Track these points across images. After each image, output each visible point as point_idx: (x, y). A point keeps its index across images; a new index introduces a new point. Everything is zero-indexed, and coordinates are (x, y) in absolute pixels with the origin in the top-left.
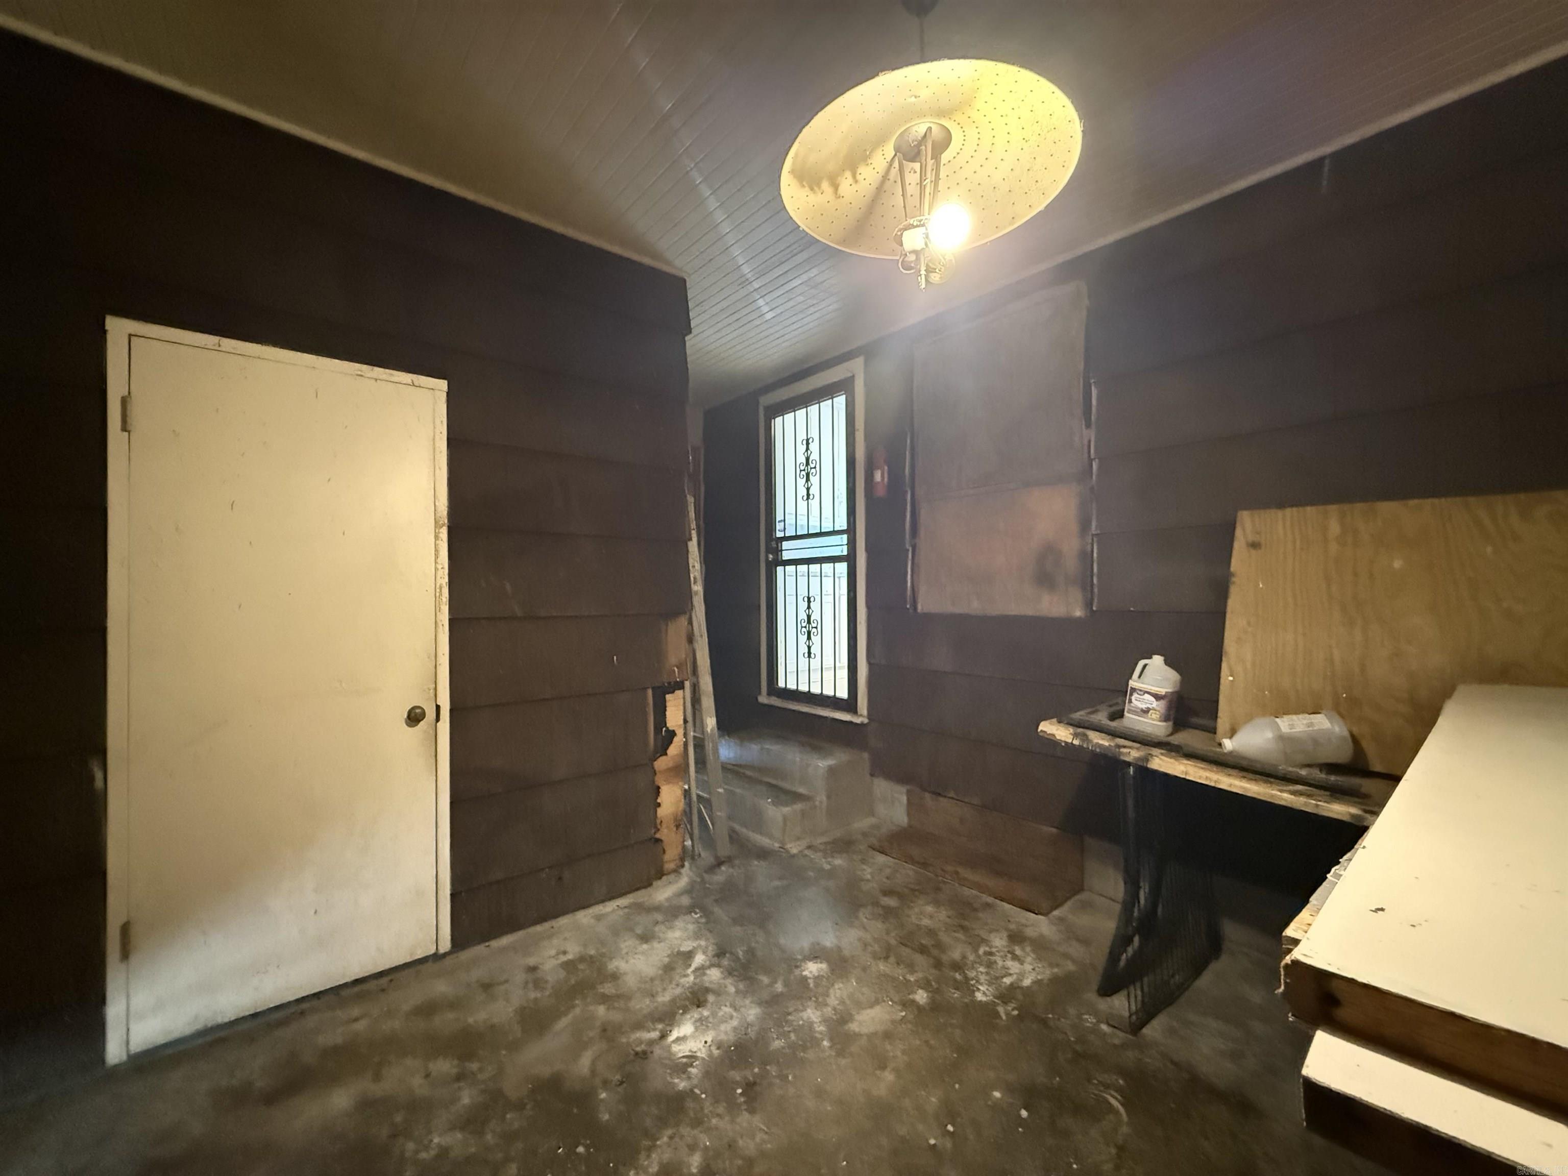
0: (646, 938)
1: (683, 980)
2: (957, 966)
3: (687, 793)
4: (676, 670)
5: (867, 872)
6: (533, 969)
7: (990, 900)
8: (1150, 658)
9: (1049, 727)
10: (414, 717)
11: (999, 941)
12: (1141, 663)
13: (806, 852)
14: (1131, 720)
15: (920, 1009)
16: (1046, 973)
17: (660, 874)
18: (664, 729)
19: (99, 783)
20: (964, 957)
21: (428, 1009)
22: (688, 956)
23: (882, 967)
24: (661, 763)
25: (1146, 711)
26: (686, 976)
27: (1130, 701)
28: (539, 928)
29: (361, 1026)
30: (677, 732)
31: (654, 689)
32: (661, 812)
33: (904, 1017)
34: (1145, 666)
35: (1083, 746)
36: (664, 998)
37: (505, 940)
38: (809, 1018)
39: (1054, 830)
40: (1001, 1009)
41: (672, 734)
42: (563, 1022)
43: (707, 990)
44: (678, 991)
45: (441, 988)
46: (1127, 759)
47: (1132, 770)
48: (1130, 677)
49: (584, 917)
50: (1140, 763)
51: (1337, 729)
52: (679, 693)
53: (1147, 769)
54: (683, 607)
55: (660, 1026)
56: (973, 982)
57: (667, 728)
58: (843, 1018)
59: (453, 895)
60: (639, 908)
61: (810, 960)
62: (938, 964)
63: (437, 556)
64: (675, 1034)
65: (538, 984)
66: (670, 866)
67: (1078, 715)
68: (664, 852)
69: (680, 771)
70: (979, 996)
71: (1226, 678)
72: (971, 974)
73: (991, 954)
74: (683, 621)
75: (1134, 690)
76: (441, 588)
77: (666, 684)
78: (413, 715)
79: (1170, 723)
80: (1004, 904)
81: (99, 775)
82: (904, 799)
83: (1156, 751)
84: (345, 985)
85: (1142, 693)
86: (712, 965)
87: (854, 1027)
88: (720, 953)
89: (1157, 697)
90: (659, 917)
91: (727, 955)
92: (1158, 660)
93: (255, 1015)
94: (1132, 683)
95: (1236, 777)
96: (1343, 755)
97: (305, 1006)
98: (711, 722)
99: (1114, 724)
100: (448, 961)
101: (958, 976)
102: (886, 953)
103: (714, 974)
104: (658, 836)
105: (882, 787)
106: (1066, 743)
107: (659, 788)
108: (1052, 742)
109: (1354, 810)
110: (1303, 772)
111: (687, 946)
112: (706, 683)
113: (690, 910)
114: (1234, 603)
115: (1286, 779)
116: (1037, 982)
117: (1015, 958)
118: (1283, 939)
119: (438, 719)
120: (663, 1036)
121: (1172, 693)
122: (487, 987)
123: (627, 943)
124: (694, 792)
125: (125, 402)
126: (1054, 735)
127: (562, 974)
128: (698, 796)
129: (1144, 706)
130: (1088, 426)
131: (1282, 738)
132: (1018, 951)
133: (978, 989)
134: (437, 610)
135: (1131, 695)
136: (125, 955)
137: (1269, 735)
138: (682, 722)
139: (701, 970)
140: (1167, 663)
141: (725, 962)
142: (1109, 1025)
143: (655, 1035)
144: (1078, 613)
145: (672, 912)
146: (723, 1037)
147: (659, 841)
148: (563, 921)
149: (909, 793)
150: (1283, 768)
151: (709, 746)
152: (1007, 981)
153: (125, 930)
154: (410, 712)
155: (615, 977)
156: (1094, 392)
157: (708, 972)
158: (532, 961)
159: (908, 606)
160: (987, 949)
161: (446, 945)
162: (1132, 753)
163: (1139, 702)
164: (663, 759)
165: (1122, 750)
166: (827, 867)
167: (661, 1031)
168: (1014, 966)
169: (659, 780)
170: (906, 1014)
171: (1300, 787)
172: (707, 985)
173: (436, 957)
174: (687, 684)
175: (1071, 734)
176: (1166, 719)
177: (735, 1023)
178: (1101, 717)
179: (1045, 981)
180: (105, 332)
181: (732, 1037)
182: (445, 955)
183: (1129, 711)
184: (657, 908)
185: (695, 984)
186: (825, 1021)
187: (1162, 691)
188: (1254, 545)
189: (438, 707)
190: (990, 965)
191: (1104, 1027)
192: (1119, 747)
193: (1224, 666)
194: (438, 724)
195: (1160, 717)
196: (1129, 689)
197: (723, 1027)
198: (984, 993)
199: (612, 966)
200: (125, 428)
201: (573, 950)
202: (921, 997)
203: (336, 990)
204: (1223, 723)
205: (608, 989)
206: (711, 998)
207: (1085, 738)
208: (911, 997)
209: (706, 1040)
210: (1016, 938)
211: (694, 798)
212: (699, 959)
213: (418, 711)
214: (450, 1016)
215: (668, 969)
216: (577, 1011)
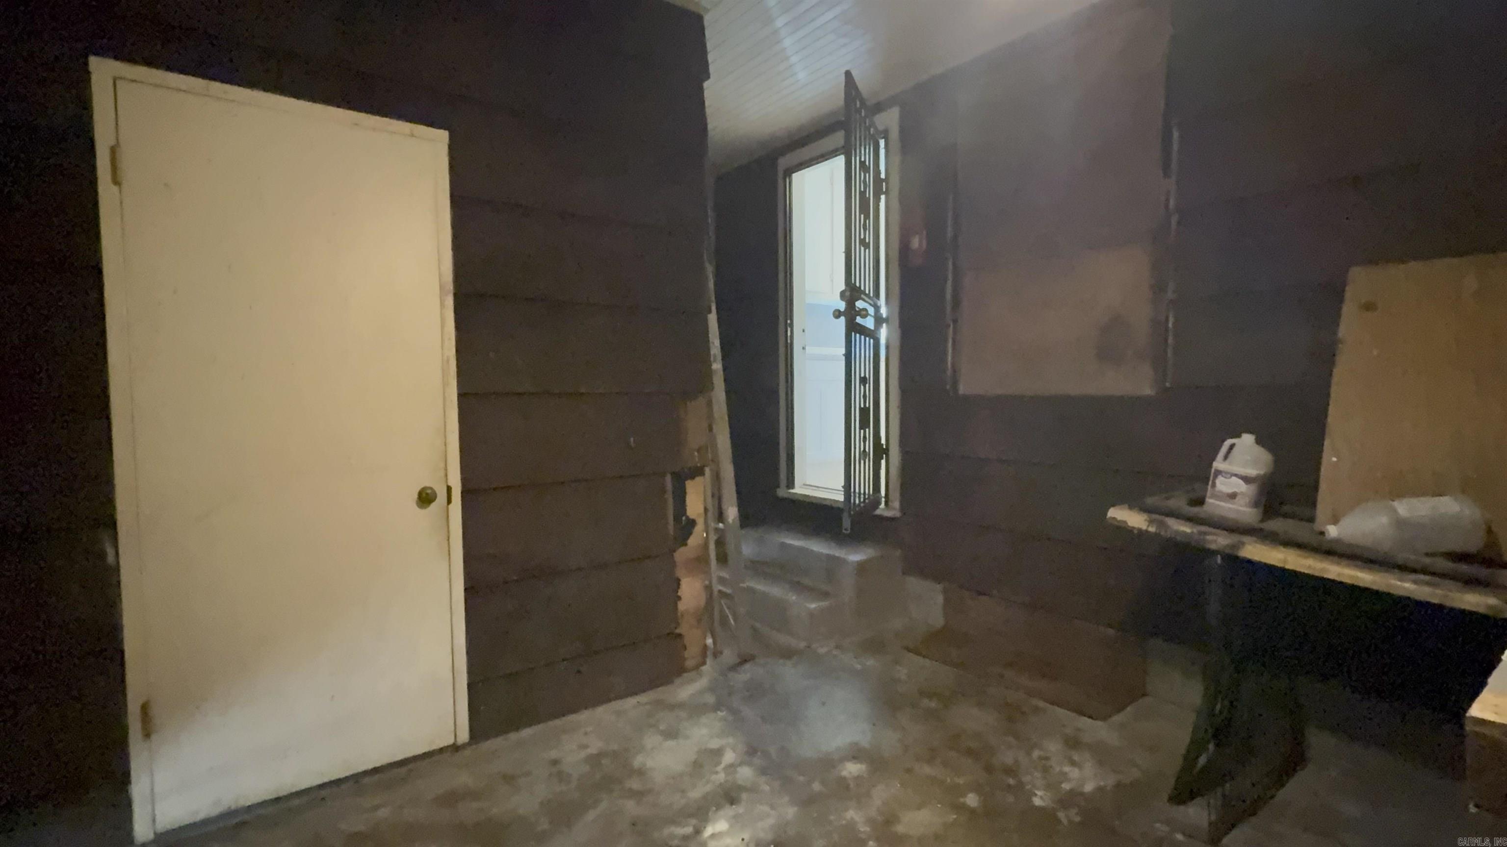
0: (671, 734)
1: (714, 777)
2: (1009, 771)
3: (708, 588)
4: (696, 453)
5: (902, 672)
6: (555, 762)
7: (1041, 704)
8: (1238, 436)
9: (1119, 514)
10: (425, 498)
11: (1053, 747)
12: (1228, 442)
13: (835, 652)
14: (1215, 506)
15: (973, 811)
16: (1110, 781)
17: (681, 670)
18: (684, 518)
19: (111, 559)
20: (1016, 761)
21: (451, 799)
22: (718, 753)
23: (927, 770)
24: (682, 554)
25: (1233, 496)
26: (717, 773)
27: (1214, 485)
28: (558, 722)
29: (383, 813)
30: (697, 521)
31: (673, 474)
32: (682, 606)
33: (955, 819)
34: (1232, 447)
35: (1159, 534)
36: (695, 794)
37: (526, 733)
38: (852, 818)
39: (1111, 632)
40: (1061, 815)
41: (692, 523)
42: (591, 815)
43: (741, 788)
44: (708, 788)
45: (464, 779)
46: (1213, 547)
47: (1219, 559)
48: (1214, 459)
49: (602, 712)
50: (1228, 551)
51: (1467, 512)
52: (699, 479)
53: (1237, 557)
54: (704, 385)
55: (694, 821)
56: (1028, 787)
57: (687, 517)
58: (890, 820)
59: (469, 686)
60: (660, 704)
61: (849, 760)
62: (989, 769)
63: (443, 327)
64: (709, 831)
65: (561, 777)
66: (690, 663)
67: (1150, 501)
68: (685, 648)
69: (700, 562)
70: (1037, 802)
71: (1329, 459)
72: (1026, 779)
73: (1047, 759)
74: (701, 401)
75: (1218, 473)
76: (448, 361)
77: (686, 470)
78: (424, 495)
79: (1261, 510)
80: (1056, 708)
81: (110, 551)
82: (940, 599)
83: (1246, 539)
84: (366, 773)
85: (1229, 475)
86: (741, 764)
87: (900, 829)
88: (752, 751)
89: (1246, 479)
90: (683, 714)
91: (759, 753)
92: (1248, 439)
93: (278, 800)
94: (1218, 464)
95: (1348, 566)
96: (1473, 543)
97: (323, 793)
98: (732, 513)
99: (1195, 510)
100: (467, 752)
101: (1011, 781)
102: (931, 756)
103: (745, 773)
104: (678, 631)
105: (915, 584)
106: (1140, 530)
107: (678, 581)
108: (1122, 529)
109: (1492, 601)
110: (1427, 561)
111: (714, 744)
112: (728, 471)
113: (717, 708)
114: (1339, 373)
115: (1404, 569)
116: (1100, 789)
117: (1073, 763)
118: (1467, 722)
119: (449, 501)
120: (698, 832)
121: (1265, 475)
122: (509, 779)
123: (651, 740)
124: (717, 587)
125: (114, 151)
126: (1125, 522)
127: (586, 768)
128: (720, 591)
129: (1230, 490)
130: (1166, 173)
131: (1400, 523)
132: (1076, 757)
133: (1036, 795)
134: (445, 385)
135: (1216, 476)
136: (147, 735)
137: (1384, 520)
138: (702, 510)
139: (731, 768)
140: (1258, 442)
141: (757, 761)
142: (1184, 834)
143: (689, 830)
144: (1148, 390)
145: (696, 710)
146: (762, 835)
147: (680, 636)
148: (584, 716)
149: (945, 592)
150: (1402, 557)
151: (730, 540)
152: (1066, 786)
153: (145, 709)
154: (420, 494)
155: (641, 773)
156: (1176, 135)
157: (739, 769)
158: (553, 754)
159: (948, 387)
160: (1042, 753)
161: (464, 736)
162: (1219, 541)
163: (1223, 485)
164: (682, 549)
165: (1209, 538)
166: (859, 667)
167: (694, 827)
168: (1074, 773)
169: (680, 572)
170: (957, 818)
171: (1422, 577)
172: (740, 782)
173: (455, 748)
174: (707, 471)
175: (1146, 520)
176: (1256, 504)
177: (771, 821)
178: (1179, 502)
179: (1108, 788)
180: (88, 73)
181: (770, 836)
182: (464, 746)
183: (1213, 496)
184: (681, 706)
185: (726, 781)
186: (870, 821)
187: (1252, 472)
188: (1369, 307)
189: (449, 489)
190: (1046, 770)
191: (1179, 837)
192: (1205, 533)
193: (1327, 443)
194: (450, 506)
195: (1250, 502)
196: (1213, 471)
197: (760, 825)
198: (1041, 797)
199: (638, 761)
200: (116, 181)
201: (595, 746)
202: (972, 800)
203: (356, 778)
204: (1322, 510)
205: (635, 784)
206: (744, 796)
207: (1161, 524)
208: (962, 800)
209: (744, 837)
210: (1073, 743)
211: (716, 593)
212: (729, 757)
213: (429, 491)
214: (475, 805)
215: (697, 765)
216: (604, 805)
